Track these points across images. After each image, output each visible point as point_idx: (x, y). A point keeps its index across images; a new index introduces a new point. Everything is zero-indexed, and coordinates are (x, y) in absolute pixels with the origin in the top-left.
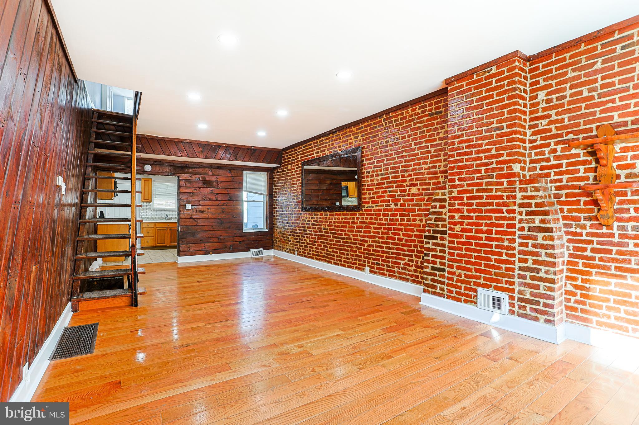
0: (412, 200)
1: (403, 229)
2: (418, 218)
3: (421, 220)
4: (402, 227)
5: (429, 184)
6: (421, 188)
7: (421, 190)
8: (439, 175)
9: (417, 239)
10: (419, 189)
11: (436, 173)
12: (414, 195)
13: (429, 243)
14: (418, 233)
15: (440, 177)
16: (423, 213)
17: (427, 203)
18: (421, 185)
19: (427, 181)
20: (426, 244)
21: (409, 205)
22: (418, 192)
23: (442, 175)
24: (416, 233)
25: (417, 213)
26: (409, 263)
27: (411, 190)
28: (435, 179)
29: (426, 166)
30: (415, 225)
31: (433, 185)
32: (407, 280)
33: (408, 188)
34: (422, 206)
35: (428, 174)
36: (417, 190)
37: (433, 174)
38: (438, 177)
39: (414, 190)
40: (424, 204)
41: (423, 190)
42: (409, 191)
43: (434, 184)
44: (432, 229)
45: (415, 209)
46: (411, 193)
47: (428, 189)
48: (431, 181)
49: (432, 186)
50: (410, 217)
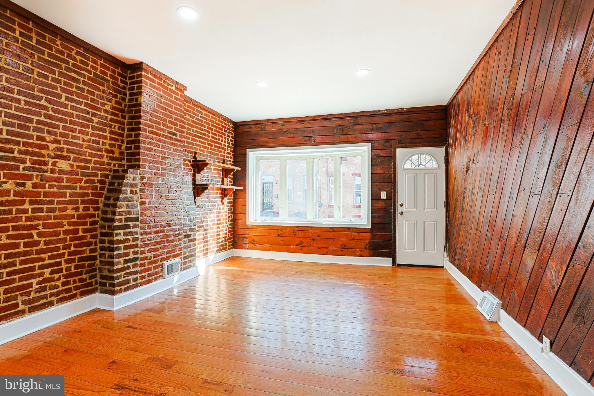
0: (60, 180)
1: (39, 225)
2: (70, 207)
3: (77, 209)
4: (37, 222)
5: (89, 161)
6: (75, 164)
7: (75, 167)
8: (104, 153)
9: (68, 237)
10: (71, 166)
11: (100, 150)
12: (61, 172)
13: (120, 234)
14: (71, 228)
15: (105, 156)
16: (79, 199)
17: (84, 185)
18: (75, 160)
19: (87, 158)
20: (116, 236)
21: (51, 187)
22: (70, 169)
23: (107, 154)
24: (66, 228)
25: (68, 198)
26: (53, 276)
27: (57, 164)
28: (99, 158)
29: (86, 138)
30: (66, 217)
31: (94, 164)
32: (51, 304)
33: (51, 161)
34: (77, 189)
35: (89, 147)
36: (68, 166)
37: (96, 151)
38: (103, 156)
39: (63, 165)
40: (80, 186)
41: (78, 167)
42: (54, 164)
43: (95, 162)
44: (123, 217)
45: (66, 193)
46: (57, 169)
47: (87, 168)
48: (93, 159)
49: (92, 165)
50: (55, 205)
